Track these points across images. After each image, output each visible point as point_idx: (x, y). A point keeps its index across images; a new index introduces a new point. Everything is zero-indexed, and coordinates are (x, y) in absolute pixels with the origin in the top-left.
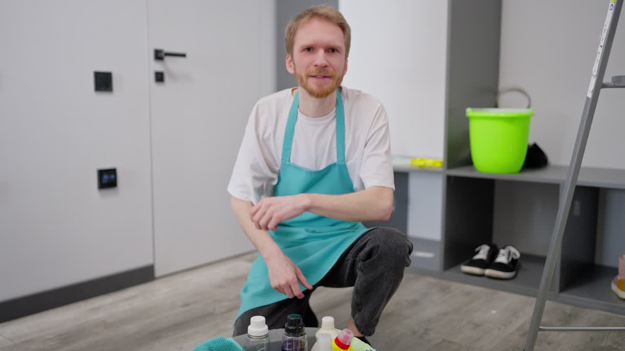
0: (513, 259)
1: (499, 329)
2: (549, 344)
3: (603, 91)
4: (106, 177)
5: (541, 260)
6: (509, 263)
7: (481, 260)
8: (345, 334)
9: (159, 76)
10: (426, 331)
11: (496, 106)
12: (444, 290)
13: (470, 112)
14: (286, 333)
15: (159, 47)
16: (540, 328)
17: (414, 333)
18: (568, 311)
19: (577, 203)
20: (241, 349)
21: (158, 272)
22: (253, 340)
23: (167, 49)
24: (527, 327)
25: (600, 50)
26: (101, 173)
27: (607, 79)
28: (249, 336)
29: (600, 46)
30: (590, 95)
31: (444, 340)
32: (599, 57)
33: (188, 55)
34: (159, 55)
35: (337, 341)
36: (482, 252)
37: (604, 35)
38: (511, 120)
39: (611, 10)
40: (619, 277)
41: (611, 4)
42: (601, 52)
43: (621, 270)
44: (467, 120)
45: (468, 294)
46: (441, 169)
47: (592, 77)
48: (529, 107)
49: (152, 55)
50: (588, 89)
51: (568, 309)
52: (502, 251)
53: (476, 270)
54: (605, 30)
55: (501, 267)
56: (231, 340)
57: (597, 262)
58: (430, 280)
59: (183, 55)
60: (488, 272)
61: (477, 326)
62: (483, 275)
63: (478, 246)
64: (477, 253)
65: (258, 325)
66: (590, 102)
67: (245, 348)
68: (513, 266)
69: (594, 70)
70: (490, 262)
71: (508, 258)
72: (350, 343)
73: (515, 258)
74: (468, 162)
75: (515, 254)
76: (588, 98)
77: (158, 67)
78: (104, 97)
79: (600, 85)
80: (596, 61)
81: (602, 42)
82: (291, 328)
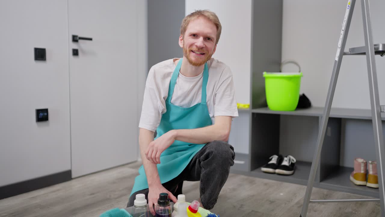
0: (292, 163)
1: (286, 204)
2: (315, 211)
3: (344, 57)
4: (41, 114)
5: (309, 164)
6: (290, 165)
7: (273, 164)
8: (195, 203)
9: (75, 52)
10: (242, 206)
11: (280, 71)
12: (252, 182)
13: (265, 74)
14: (158, 205)
15: (75, 34)
16: (310, 201)
17: (234, 207)
18: (325, 193)
19: (329, 129)
20: (130, 215)
21: (74, 175)
22: (137, 208)
23: (80, 35)
24: (302, 202)
25: (342, 33)
26: (38, 111)
27: (346, 50)
28: (135, 206)
29: (342, 31)
30: (337, 59)
31: (253, 211)
32: (342, 37)
33: (93, 39)
34: (75, 39)
35: (190, 208)
36: (273, 159)
37: (344, 24)
38: (290, 79)
39: (348, 9)
40: (354, 172)
41: (348, 5)
42: (343, 34)
43: (355, 169)
44: (264, 79)
45: (266, 184)
46: (248, 109)
47: (338, 49)
48: (300, 72)
49: (71, 39)
50: (336, 55)
51: (325, 191)
52: (285, 159)
53: (271, 170)
54: (345, 20)
55: (285, 168)
56: (123, 210)
57: (341, 165)
58: (243, 177)
59: (91, 39)
60: (277, 171)
61: (272, 202)
62: (274, 173)
63: (271, 156)
64: (271, 160)
65: (141, 199)
66: (337, 63)
67: (132, 215)
68: (292, 167)
69: (339, 44)
70: (278, 165)
71: (289, 163)
72: (198, 209)
73: (293, 162)
74: (265, 105)
75: (293, 160)
76: (336, 61)
77: (75, 46)
78: (40, 64)
79: (343, 54)
80: (340, 39)
81: (344, 28)
82: (161, 201)
